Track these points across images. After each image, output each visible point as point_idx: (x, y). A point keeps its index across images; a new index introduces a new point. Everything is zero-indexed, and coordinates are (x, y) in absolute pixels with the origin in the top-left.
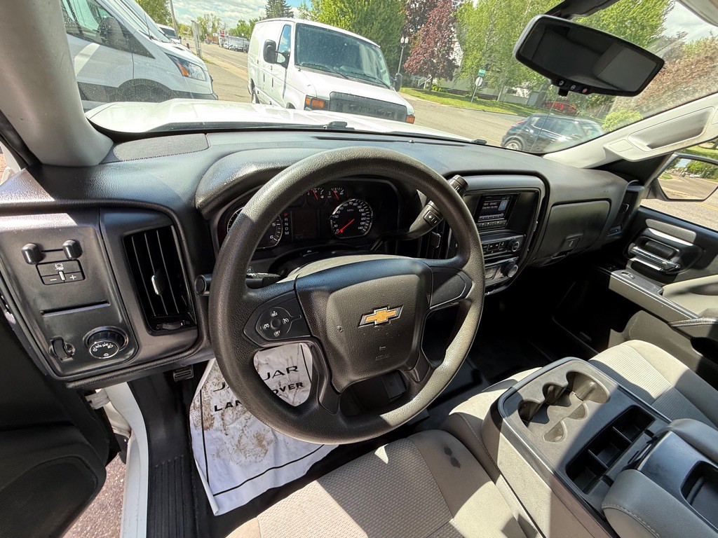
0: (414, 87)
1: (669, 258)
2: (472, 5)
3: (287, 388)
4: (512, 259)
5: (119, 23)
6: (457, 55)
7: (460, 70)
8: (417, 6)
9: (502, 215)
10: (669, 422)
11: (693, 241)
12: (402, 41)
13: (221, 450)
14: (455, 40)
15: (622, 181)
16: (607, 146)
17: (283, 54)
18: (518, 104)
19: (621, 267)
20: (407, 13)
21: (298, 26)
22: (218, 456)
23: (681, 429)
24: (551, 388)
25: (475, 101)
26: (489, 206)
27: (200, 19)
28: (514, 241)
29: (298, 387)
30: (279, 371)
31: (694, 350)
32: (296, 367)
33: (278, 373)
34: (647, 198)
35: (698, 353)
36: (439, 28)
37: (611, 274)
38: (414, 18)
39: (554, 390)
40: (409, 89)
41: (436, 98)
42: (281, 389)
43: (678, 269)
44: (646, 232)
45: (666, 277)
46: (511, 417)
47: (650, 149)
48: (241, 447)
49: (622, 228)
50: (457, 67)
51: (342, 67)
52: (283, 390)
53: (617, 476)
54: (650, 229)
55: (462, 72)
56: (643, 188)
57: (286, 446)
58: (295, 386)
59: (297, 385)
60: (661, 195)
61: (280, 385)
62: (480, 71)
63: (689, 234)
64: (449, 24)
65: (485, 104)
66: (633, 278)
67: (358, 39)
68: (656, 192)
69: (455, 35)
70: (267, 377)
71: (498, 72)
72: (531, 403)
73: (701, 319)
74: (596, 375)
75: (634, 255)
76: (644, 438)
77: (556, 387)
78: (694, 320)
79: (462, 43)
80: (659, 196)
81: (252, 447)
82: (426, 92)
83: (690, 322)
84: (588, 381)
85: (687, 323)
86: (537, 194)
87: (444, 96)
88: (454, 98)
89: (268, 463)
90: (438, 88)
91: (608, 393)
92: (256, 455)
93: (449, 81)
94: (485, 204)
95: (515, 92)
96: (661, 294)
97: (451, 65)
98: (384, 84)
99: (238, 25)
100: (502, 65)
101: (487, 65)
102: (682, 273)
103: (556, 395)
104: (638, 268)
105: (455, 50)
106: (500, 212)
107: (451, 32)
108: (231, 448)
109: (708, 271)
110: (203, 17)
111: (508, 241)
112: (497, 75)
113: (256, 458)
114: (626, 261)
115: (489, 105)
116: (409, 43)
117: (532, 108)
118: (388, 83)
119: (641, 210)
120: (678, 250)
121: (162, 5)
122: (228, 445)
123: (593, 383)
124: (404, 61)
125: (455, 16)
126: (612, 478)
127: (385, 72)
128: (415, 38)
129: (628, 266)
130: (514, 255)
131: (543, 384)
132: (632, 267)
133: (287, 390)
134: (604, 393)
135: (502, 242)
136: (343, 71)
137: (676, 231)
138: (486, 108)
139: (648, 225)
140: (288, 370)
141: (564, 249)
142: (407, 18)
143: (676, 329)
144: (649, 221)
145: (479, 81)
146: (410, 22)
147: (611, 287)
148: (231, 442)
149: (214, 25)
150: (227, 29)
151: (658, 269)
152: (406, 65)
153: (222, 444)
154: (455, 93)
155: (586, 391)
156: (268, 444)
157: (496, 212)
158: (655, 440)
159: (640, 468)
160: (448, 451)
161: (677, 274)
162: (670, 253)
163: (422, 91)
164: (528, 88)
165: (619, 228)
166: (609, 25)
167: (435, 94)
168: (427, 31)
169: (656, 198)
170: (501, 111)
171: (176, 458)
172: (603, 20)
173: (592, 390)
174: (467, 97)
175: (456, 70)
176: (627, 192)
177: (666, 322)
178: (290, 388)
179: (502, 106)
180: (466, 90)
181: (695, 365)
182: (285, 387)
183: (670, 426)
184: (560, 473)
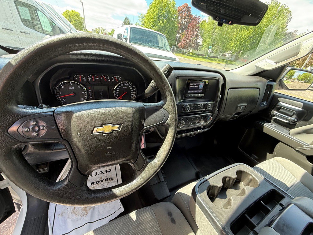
0: (182, 53)
1: (291, 116)
2: (206, 22)
3: (104, 180)
4: (209, 114)
5: (59, 27)
6: (200, 41)
7: (201, 46)
8: (183, 22)
9: (201, 91)
10: (292, 199)
11: (302, 107)
12: (177, 36)
13: (64, 212)
14: (199, 35)
15: (265, 80)
16: (256, 65)
17: (125, 39)
18: (227, 60)
19: (269, 121)
20: (179, 25)
21: (131, 28)
22: (62, 215)
23: (298, 203)
24: (227, 179)
25: (208, 59)
26: (193, 85)
27: (96, 29)
28: (208, 104)
29: (110, 180)
30: (101, 172)
31: (309, 162)
32: (111, 170)
33: (101, 173)
34: (279, 89)
35: (311, 164)
36: (193, 30)
37: (264, 125)
38: (182, 27)
39: (229, 180)
40: (181, 54)
41: (192, 58)
42: (101, 181)
43: (296, 122)
44: (279, 104)
45: (290, 126)
46: (202, 194)
47: (275, 64)
48: (75, 211)
49: (267, 102)
50: (200, 45)
51: (149, 44)
52: (102, 181)
53: (260, 230)
54: (280, 102)
55: (202, 47)
56: (275, 83)
57: (98, 211)
58: (109, 179)
59: (110, 179)
60: (285, 88)
61: (101, 179)
62: (210, 47)
63: (299, 104)
64: (196, 29)
65: (213, 60)
66: (275, 127)
67: (156, 33)
68: (282, 86)
69: (199, 33)
70: (95, 175)
71: (217, 47)
72: (214, 187)
73: (310, 146)
74: (253, 173)
75: (274, 116)
76: (278, 207)
77: (230, 178)
78: (306, 146)
79: (202, 36)
80: (284, 88)
81: (81, 211)
82: (188, 55)
83: (305, 148)
84: (248, 176)
85: (303, 148)
86: (218, 81)
87: (195, 57)
88: (199, 57)
89: (87, 220)
90: (192, 53)
91: (259, 182)
92: (82, 215)
93: (197, 51)
94: (191, 85)
95: (225, 55)
96: (290, 134)
97: (198, 45)
98: (167, 50)
99: (111, 31)
100: (219, 44)
101: (213, 44)
102: (298, 123)
103: (231, 183)
104: (276, 121)
105: (199, 39)
106: (200, 90)
107: (197, 32)
108: (70, 211)
109: (311, 122)
110: (98, 28)
111: (205, 104)
112: (217, 48)
113: (81, 217)
114: (271, 119)
115: (215, 61)
116: (180, 36)
117: (233, 61)
118: (169, 50)
119: (275, 94)
120: (295, 112)
121: (82, 24)
122: (68, 210)
123: (251, 177)
124: (178, 43)
125: (199, 26)
126: (258, 232)
127: (167, 45)
128: (182, 35)
129: (272, 121)
130: (209, 111)
131: (223, 176)
132: (274, 121)
133: (104, 181)
134: (257, 182)
135: (202, 104)
136: (149, 45)
137: (293, 103)
138: (213, 61)
139: (279, 101)
140: (106, 172)
141: (238, 111)
142: (179, 27)
143: (298, 151)
144: (279, 99)
145: (209, 51)
146: (181, 29)
147: (264, 131)
148: (70, 208)
149: (102, 31)
150: (107, 33)
151: (287, 122)
152: (179, 45)
153: (66, 209)
154: (199, 55)
155: (248, 181)
156: (89, 209)
157: (198, 89)
158: (284, 208)
159: (273, 226)
160: (170, 214)
161: (296, 124)
162: (291, 114)
163: (186, 55)
164: (231, 54)
165: (266, 102)
166: (263, 28)
167: (191, 56)
168: (187, 32)
169: (283, 89)
170: (220, 62)
171: (39, 216)
172: (261, 26)
173: (251, 181)
174: (205, 57)
175: (200, 46)
176: (267, 85)
177: (293, 148)
178: (106, 180)
179: (220, 61)
180: (204, 54)
181: (310, 171)
182: (103, 180)
183: (293, 201)
184: (226, 229)
